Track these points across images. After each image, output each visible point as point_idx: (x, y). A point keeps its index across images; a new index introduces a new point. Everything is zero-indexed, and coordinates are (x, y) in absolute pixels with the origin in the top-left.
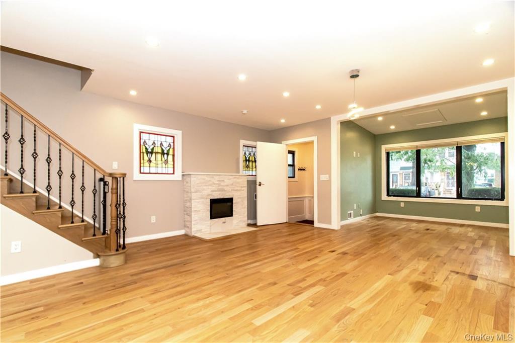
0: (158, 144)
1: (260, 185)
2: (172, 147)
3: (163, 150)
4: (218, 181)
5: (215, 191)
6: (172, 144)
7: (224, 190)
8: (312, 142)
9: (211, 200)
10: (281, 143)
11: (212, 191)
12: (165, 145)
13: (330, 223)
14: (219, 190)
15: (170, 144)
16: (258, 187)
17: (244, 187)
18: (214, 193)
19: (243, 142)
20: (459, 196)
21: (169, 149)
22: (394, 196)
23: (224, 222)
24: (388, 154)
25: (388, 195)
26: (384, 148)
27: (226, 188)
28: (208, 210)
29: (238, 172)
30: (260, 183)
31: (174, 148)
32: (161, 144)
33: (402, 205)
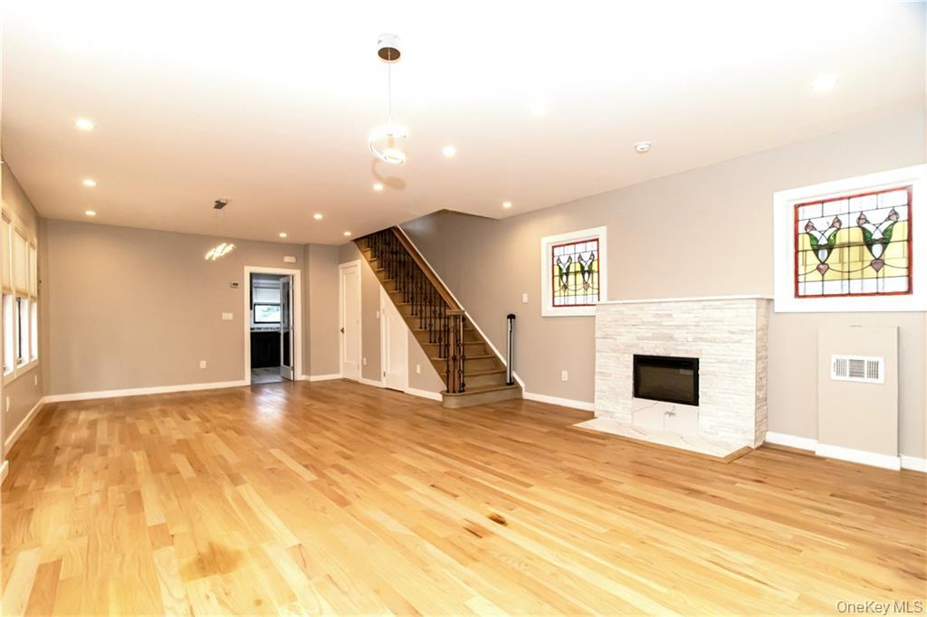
0: (574, 258)
2: (596, 258)
3: (582, 267)
4: (655, 315)
5: (648, 339)
6: (595, 253)
7: (671, 338)
9: (635, 356)
11: (639, 339)
12: (586, 257)
14: (655, 338)
15: (592, 255)
18: (641, 344)
21: (591, 263)
27: (678, 334)
28: (628, 376)
31: (598, 259)
32: (580, 257)
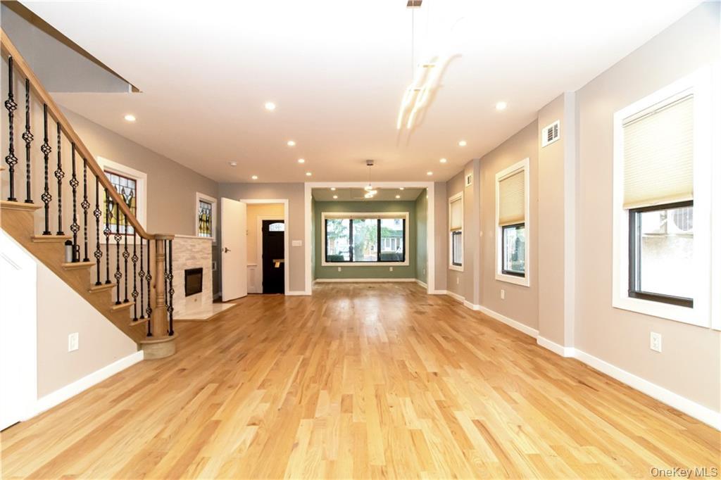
0: (120, 190)
1: (226, 251)
2: (134, 196)
4: (191, 245)
5: (189, 260)
6: (134, 192)
7: (195, 258)
8: (283, 204)
9: (185, 271)
10: (239, 201)
11: (186, 260)
12: (127, 192)
13: (304, 290)
14: (191, 258)
15: (131, 192)
16: (223, 253)
17: (208, 254)
18: (187, 262)
19: (199, 196)
20: (379, 260)
21: (131, 199)
22: (332, 262)
23: (196, 300)
24: (326, 221)
25: (326, 261)
26: (324, 215)
27: (197, 256)
28: (183, 285)
29: (194, 234)
30: (226, 249)
31: (136, 197)
32: (123, 190)
33: (340, 269)
